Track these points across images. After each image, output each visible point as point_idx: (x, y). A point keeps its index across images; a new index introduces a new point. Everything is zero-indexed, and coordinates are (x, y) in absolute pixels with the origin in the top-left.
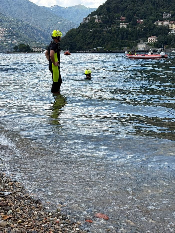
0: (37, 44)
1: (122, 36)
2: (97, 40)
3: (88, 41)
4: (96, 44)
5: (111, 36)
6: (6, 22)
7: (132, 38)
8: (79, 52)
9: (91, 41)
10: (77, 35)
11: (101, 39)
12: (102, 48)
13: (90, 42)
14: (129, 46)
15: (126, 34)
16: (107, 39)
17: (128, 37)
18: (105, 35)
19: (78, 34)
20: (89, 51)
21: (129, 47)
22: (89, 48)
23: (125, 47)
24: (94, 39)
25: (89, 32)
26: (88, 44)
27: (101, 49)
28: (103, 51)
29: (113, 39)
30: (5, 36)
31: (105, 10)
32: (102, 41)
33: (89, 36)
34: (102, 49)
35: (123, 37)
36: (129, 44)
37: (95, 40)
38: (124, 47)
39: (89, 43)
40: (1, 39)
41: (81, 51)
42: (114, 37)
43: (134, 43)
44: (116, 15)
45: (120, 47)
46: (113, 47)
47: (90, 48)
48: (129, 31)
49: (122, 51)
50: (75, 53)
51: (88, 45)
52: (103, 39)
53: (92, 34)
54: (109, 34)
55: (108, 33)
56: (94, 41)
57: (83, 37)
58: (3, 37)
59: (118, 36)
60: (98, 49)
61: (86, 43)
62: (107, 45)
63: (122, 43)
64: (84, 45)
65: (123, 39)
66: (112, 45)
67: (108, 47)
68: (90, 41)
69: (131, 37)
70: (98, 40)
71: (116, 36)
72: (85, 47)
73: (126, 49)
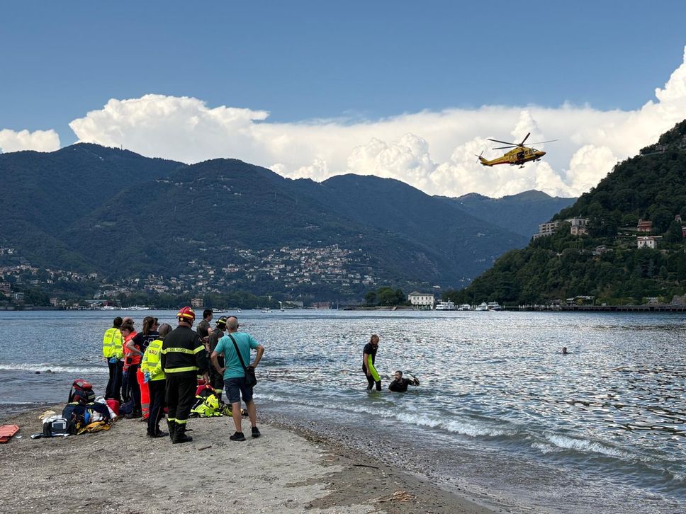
0: (423, 286)
1: (643, 267)
2: (574, 279)
3: (551, 280)
4: (572, 289)
5: (614, 267)
6: (350, 233)
7: (670, 274)
8: (528, 306)
9: (560, 280)
10: (523, 265)
11: (587, 276)
12: (589, 298)
13: (558, 283)
14: (663, 293)
15: (655, 263)
16: (602, 276)
17: (659, 271)
18: (596, 265)
19: (527, 264)
20: (555, 304)
21: (662, 298)
22: (553, 298)
23: (653, 297)
24: (566, 276)
25: (553, 259)
26: (552, 288)
27: (585, 301)
28: (591, 306)
29: (619, 276)
30: (345, 266)
31: (596, 204)
32: (589, 281)
33: (554, 269)
34: (588, 300)
35: (646, 271)
36: (663, 288)
37: (571, 279)
38: (650, 297)
39: (555, 286)
40: (337, 275)
41: (533, 305)
42: (623, 271)
43: (676, 285)
44: (624, 217)
45: (639, 297)
46: (618, 296)
47: (557, 299)
48: (660, 256)
49: (643, 305)
50: (517, 310)
51: (550, 291)
52: (592, 276)
53: (563, 264)
54: (607, 263)
55: (605, 261)
56: (568, 281)
57: (540, 270)
58: (342, 268)
59: (631, 268)
60: (580, 300)
61: (546, 287)
62: (602, 290)
63: (645, 287)
64: (540, 291)
65: (645, 276)
66: (617, 291)
67: (604, 296)
68: (556, 281)
69: (669, 271)
70: (577, 277)
71: (625, 269)
72: (543, 295)
73: (654, 301)
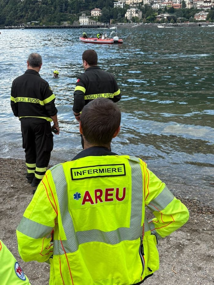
1: (60, 8)
2: (30, 13)
3: (19, 14)
4: (29, 18)
5: (48, 7)
7: (72, 11)
8: (9, 27)
9: (23, 13)
10: (5, 6)
11: (35, 12)
12: (37, 22)
13: (23, 15)
14: (69, 20)
15: (66, 5)
16: (43, 11)
17: (67, 9)
18: (39, 6)
19: (7, 5)
20: (22, 26)
21: (69, 22)
22: (21, 22)
23: (65, 21)
24: (26, 12)
25: (19, 3)
26: (20, 18)
27: (36, 24)
28: (38, 26)
29: (50, 11)
32: (37, 14)
33: (20, 8)
34: (37, 23)
35: (62, 9)
36: (69, 17)
37: (28, 13)
38: (64, 21)
39: (21, 16)
41: (12, 26)
42: (51, 9)
43: (75, 16)
45: (60, 21)
46: (50, 21)
47: (23, 23)
48: (68, 2)
49: (61, 26)
50: (5, 28)
51: (19, 19)
52: (38, 12)
53: (24, 5)
54: (44, 5)
55: (44, 4)
56: (27, 14)
57: (13, 9)
59: (55, 8)
60: (33, 23)
61: (17, 17)
62: (43, 18)
63: (62, 16)
64: (14, 19)
65: (62, 12)
66: (50, 19)
67: (44, 21)
68: (22, 14)
69: (72, 9)
70: (31, 12)
71: (53, 8)
72: (16, 21)
73: (66, 24)
